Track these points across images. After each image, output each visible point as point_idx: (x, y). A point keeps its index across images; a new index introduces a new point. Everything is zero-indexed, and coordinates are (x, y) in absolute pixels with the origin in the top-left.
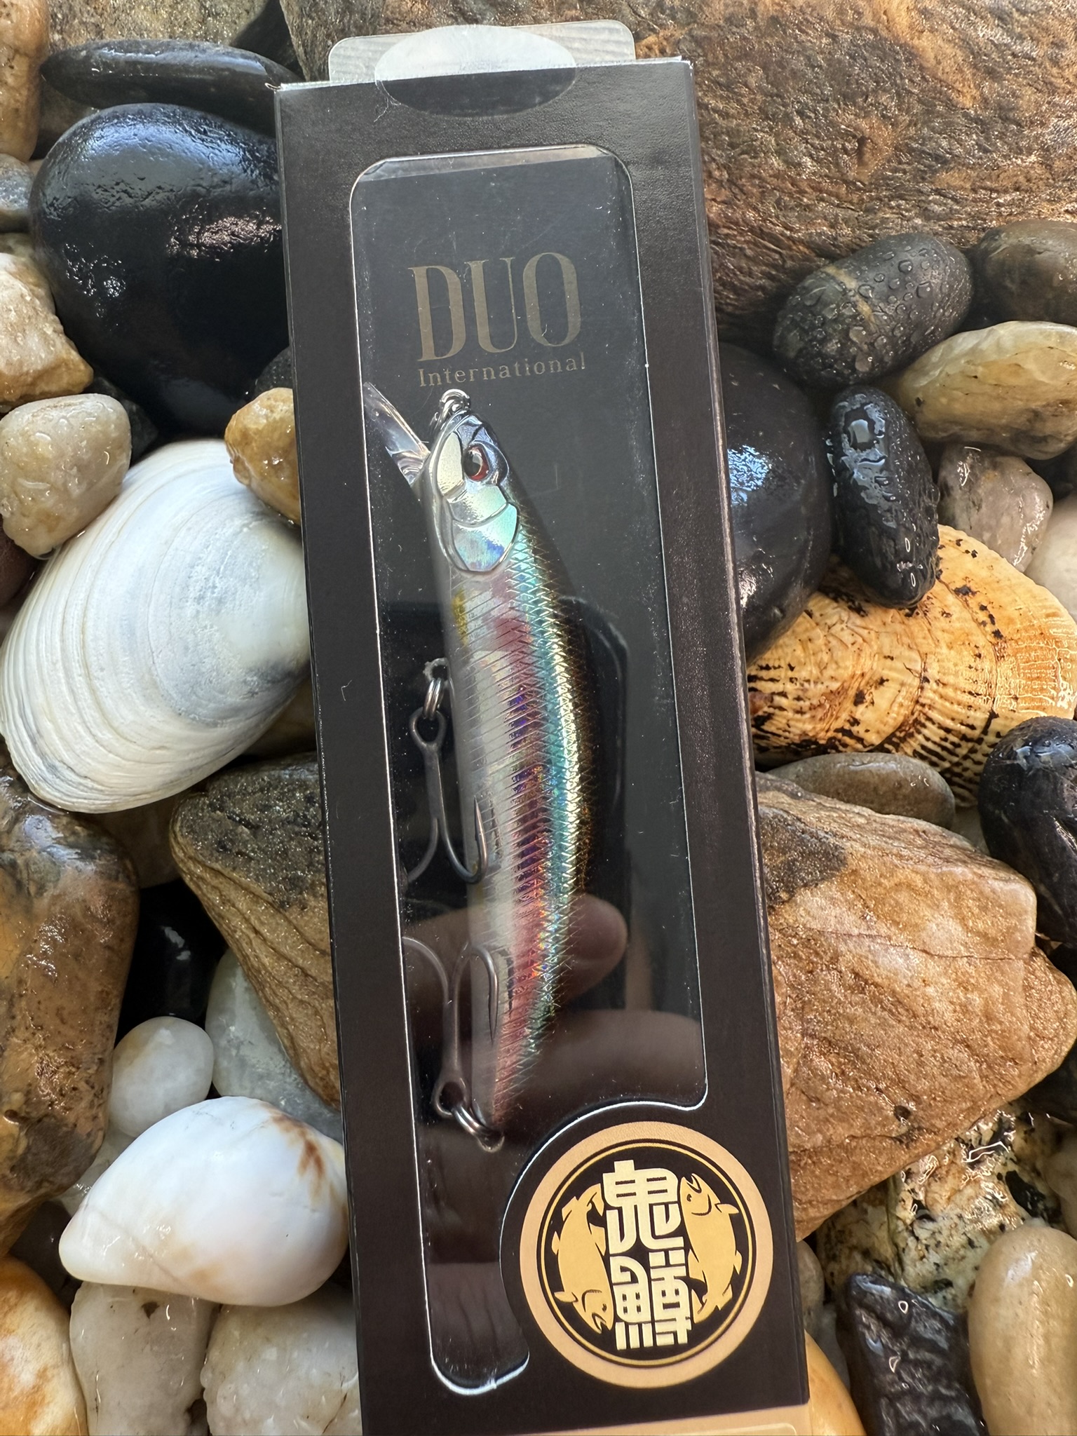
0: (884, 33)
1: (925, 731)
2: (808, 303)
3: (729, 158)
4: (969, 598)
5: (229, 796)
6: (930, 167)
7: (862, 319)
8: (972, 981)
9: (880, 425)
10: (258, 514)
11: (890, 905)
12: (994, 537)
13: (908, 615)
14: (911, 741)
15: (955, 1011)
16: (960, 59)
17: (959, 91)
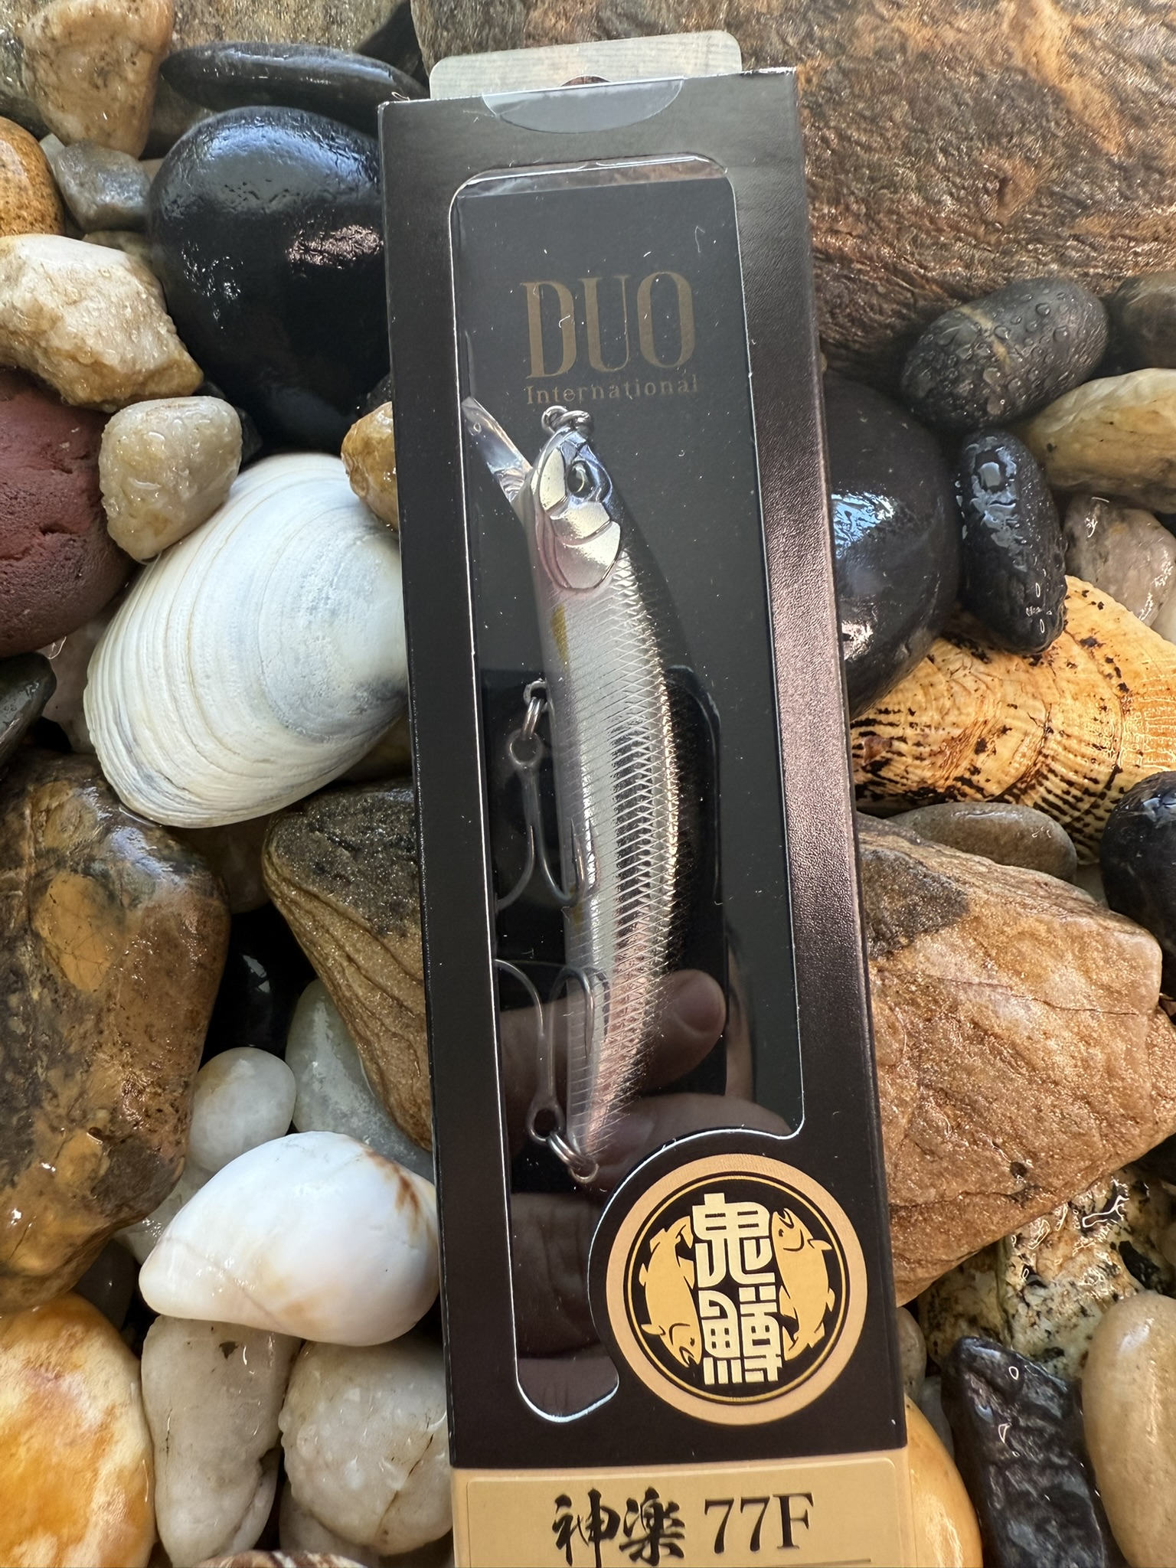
0: (1033, 75)
1: (1047, 783)
2: (942, 342)
3: (869, 192)
4: (1095, 650)
5: (329, 817)
6: (1070, 212)
7: (996, 361)
8: (1095, 1035)
9: (1012, 468)
10: (370, 528)
11: (1013, 954)
12: (1120, 589)
13: (1032, 664)
14: (1032, 793)
15: (1076, 1066)
16: (1107, 105)
17: (1104, 137)
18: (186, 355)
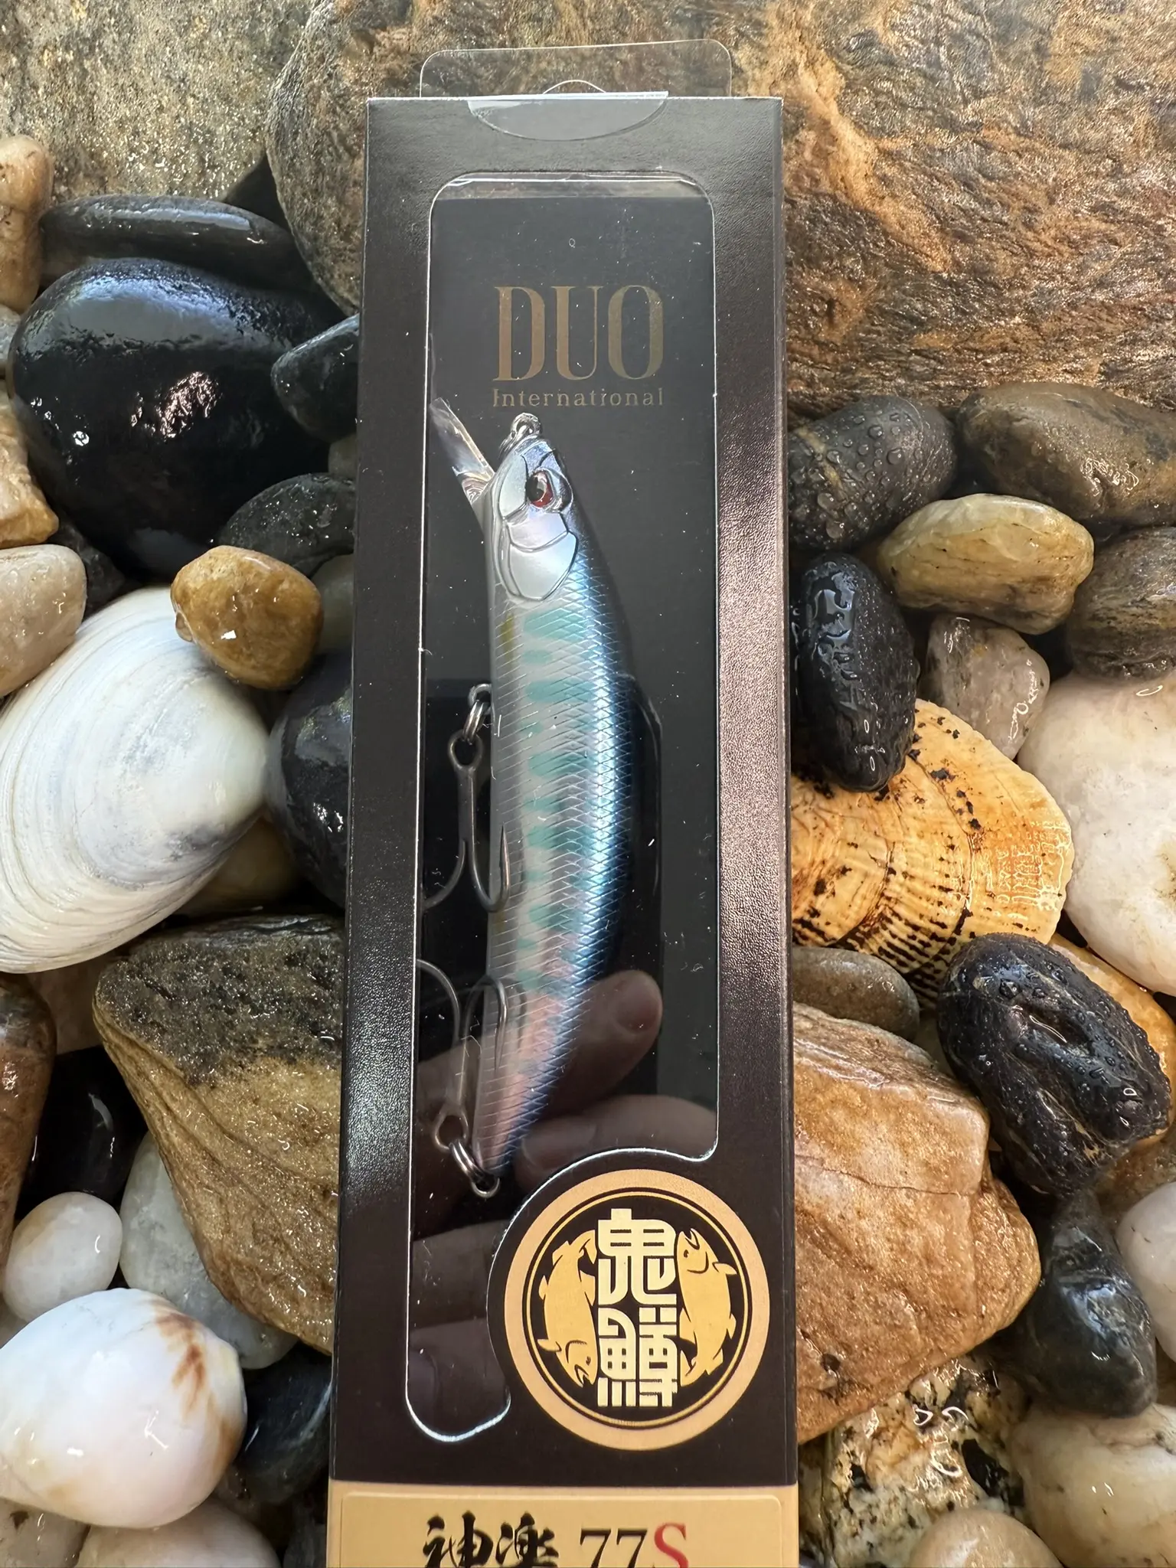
0: (843, 199)
1: (891, 927)
4: (946, 783)
5: (149, 962)
6: (905, 328)
7: (829, 486)
8: (911, 1216)
9: (848, 596)
10: (201, 671)
11: (825, 1124)
12: (982, 717)
13: (878, 799)
14: (876, 937)
15: (892, 1249)
16: (926, 224)
17: (927, 256)
18: (39, 505)
